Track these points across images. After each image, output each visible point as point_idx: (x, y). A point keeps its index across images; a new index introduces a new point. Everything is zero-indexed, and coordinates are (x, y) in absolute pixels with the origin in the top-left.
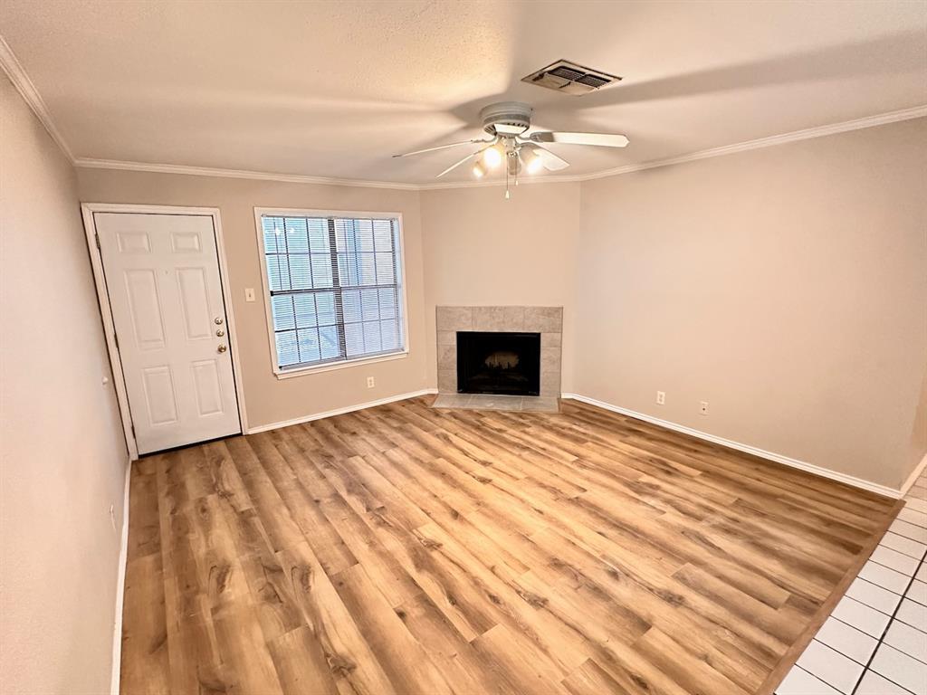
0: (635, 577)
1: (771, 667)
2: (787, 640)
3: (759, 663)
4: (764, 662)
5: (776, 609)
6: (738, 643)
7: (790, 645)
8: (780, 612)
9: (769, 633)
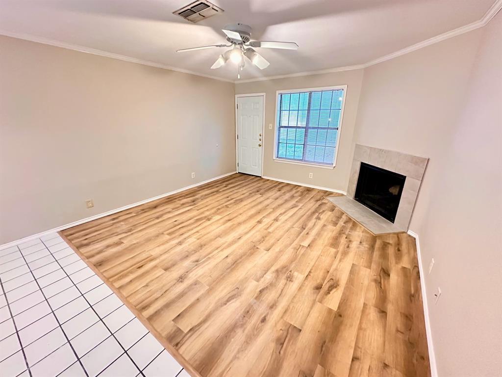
0: (195, 267)
1: (137, 307)
2: (150, 319)
3: (140, 303)
4: (140, 305)
5: (173, 320)
6: (152, 298)
7: (147, 319)
8: (170, 322)
9: (156, 312)
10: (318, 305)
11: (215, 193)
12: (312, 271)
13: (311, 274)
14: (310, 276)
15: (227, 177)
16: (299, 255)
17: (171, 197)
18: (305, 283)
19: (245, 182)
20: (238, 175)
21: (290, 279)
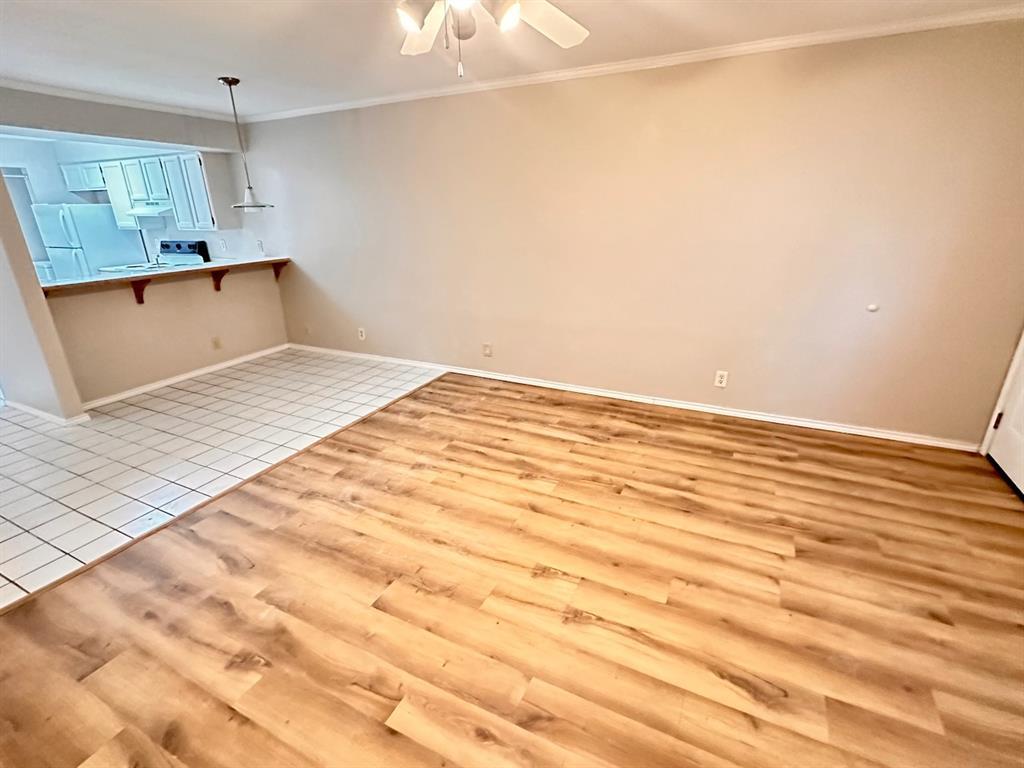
10: (114, 726)
11: (709, 452)
12: (247, 729)
13: (234, 724)
14: (227, 717)
15: (886, 444)
16: (342, 691)
17: (635, 405)
18: (205, 700)
19: (918, 496)
20: (986, 465)
21: (241, 662)
